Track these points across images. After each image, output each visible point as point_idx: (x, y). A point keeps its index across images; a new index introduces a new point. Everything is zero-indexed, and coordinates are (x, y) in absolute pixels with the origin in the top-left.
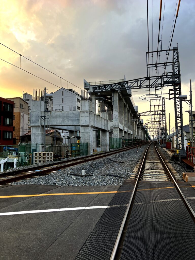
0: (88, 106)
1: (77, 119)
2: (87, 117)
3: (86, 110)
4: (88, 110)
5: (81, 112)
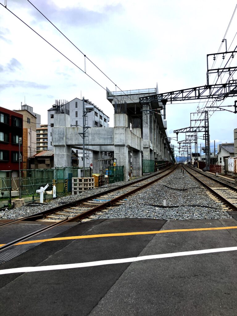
0: (123, 121)
1: (109, 137)
2: (122, 135)
3: (120, 126)
4: (123, 126)
5: (115, 129)
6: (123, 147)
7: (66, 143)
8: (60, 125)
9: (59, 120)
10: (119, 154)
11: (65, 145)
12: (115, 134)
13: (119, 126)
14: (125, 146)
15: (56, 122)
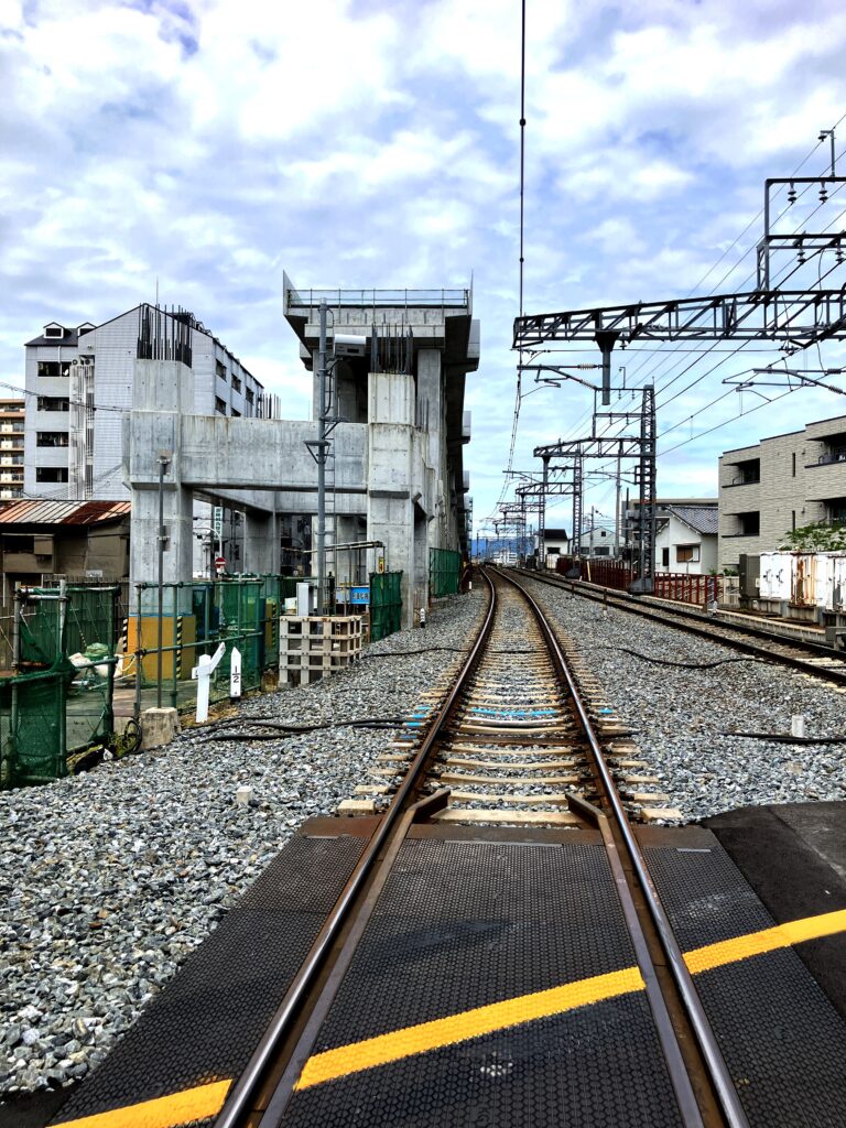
0: (403, 402)
1: (350, 459)
2: (400, 454)
4: (402, 422)
5: (375, 430)
6: (401, 501)
7: (181, 475)
8: (159, 403)
9: (152, 385)
10: (386, 527)
11: (179, 486)
12: (375, 450)
13: (387, 421)
14: (407, 498)
15: (143, 391)
